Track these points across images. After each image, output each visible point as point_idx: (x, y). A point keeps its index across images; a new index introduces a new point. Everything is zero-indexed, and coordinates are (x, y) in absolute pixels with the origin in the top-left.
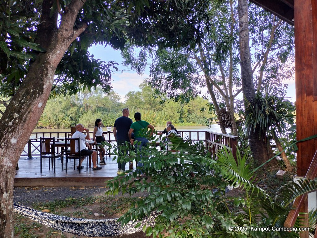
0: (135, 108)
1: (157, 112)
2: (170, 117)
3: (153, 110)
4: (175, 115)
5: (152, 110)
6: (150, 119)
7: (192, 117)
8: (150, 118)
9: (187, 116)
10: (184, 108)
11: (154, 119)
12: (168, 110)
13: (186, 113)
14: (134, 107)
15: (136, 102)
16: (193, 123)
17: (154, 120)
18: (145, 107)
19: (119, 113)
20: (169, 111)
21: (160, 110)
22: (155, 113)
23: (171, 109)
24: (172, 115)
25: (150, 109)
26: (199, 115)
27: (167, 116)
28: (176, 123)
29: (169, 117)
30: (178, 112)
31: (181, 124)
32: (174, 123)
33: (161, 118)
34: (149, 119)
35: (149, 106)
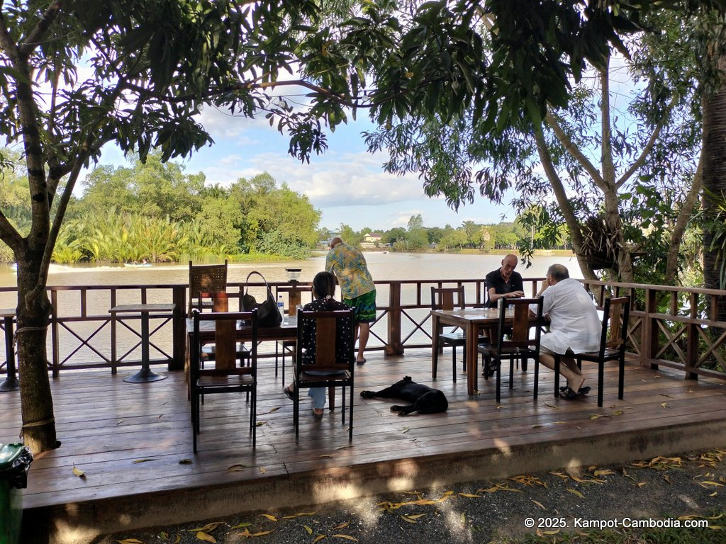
0: (117, 212)
1: (178, 224)
2: (215, 237)
3: (168, 219)
4: (229, 234)
5: (164, 218)
6: (163, 243)
7: (270, 238)
8: (163, 239)
9: (258, 237)
10: (249, 215)
11: (172, 243)
12: (209, 221)
13: (256, 229)
14: (113, 209)
15: (118, 197)
16: (272, 253)
17: (173, 245)
18: (146, 209)
19: (70, 223)
20: (214, 221)
21: (187, 218)
22: (175, 228)
23: (217, 219)
24: (221, 232)
25: (162, 216)
26: (286, 234)
27: (206, 234)
28: (230, 253)
29: (211, 238)
30: (235, 226)
31: (242, 255)
32: (226, 253)
33: (192, 240)
34: (158, 243)
35: (155, 208)
